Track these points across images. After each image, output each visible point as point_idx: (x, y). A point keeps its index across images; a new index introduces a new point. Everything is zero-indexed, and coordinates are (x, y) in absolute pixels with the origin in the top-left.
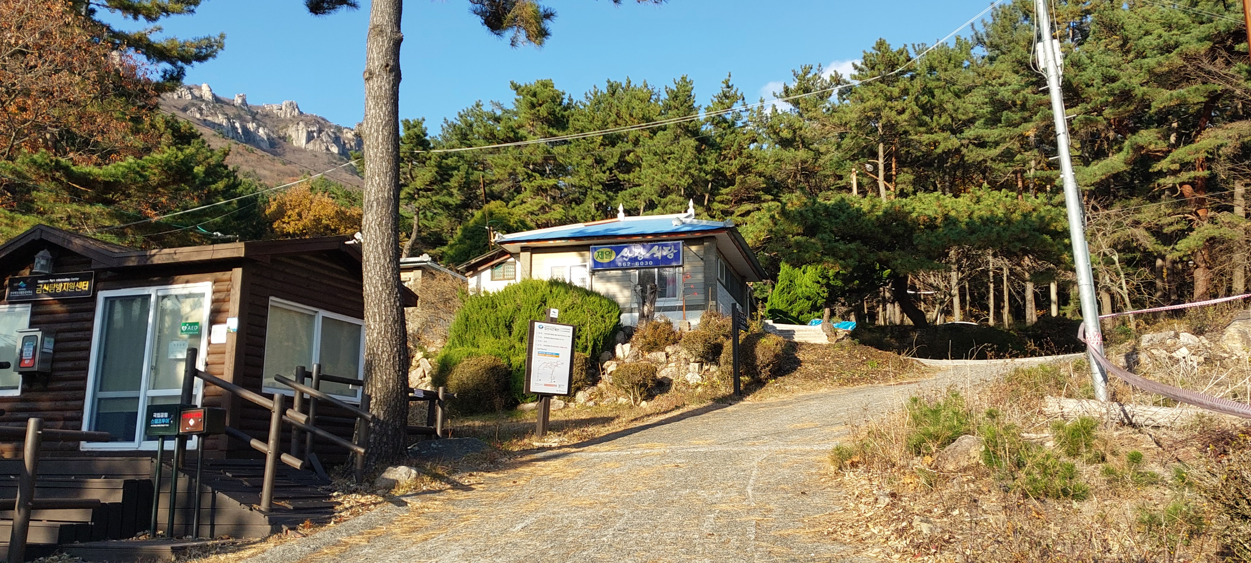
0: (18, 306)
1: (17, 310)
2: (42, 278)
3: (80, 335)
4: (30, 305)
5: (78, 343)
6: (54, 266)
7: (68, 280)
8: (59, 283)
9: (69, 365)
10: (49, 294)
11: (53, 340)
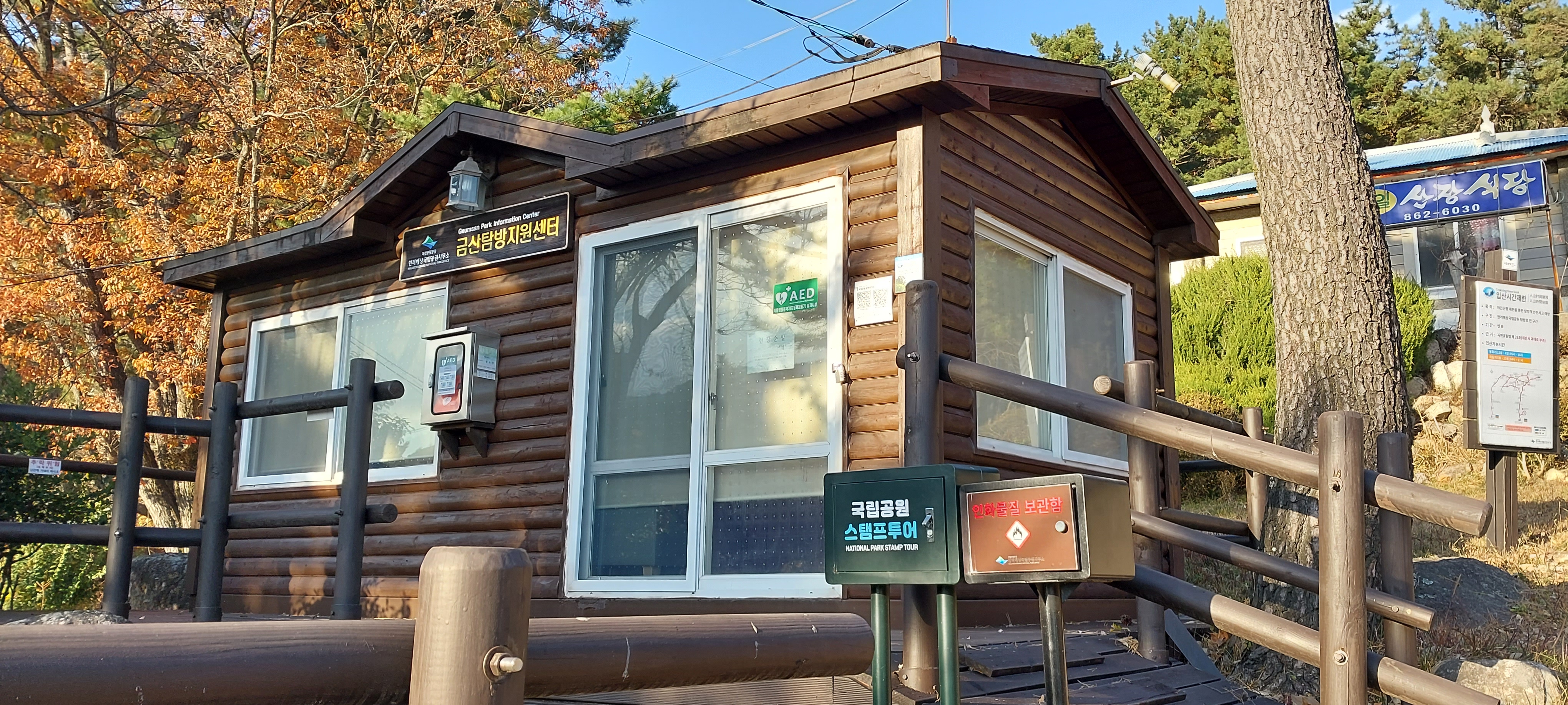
0: (424, 288)
1: (423, 297)
2: (465, 223)
3: (549, 336)
4: (446, 284)
5: (547, 355)
6: (487, 197)
7: (518, 218)
8: (498, 228)
9: (531, 404)
10: (482, 256)
11: (494, 352)
